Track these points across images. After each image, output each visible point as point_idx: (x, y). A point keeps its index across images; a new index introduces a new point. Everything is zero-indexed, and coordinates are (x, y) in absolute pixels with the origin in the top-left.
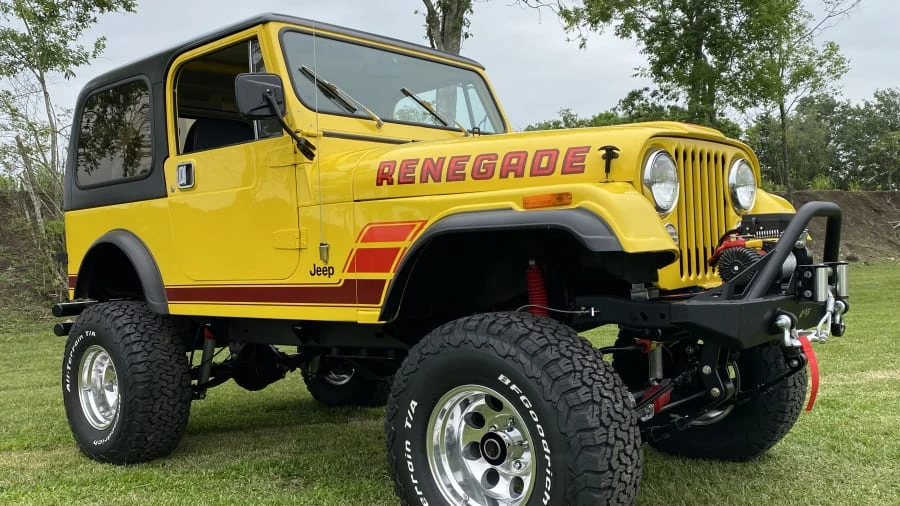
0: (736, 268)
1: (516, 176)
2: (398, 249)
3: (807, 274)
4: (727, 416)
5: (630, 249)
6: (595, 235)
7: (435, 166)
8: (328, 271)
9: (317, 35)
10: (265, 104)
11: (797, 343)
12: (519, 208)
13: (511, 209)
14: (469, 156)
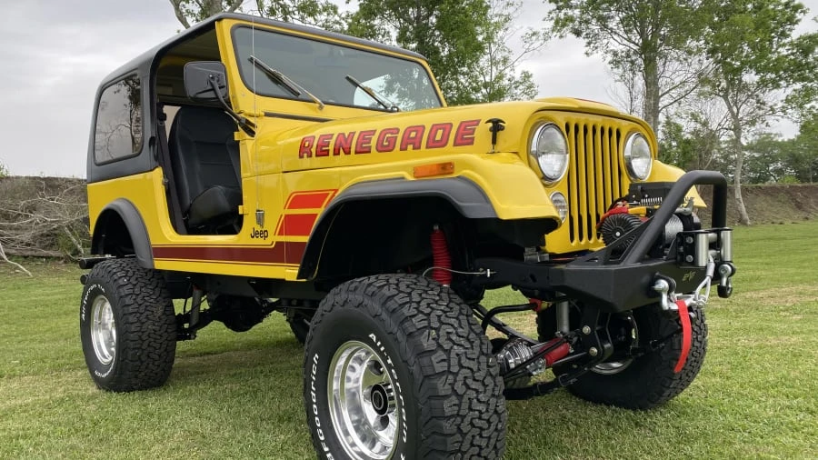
0: (618, 234)
1: (414, 148)
2: (316, 215)
3: (690, 240)
4: (629, 367)
5: (504, 216)
6: (472, 202)
7: (346, 140)
8: (264, 234)
9: (256, 28)
10: (210, 87)
11: (674, 307)
12: (410, 178)
13: (403, 178)
14: (375, 131)
